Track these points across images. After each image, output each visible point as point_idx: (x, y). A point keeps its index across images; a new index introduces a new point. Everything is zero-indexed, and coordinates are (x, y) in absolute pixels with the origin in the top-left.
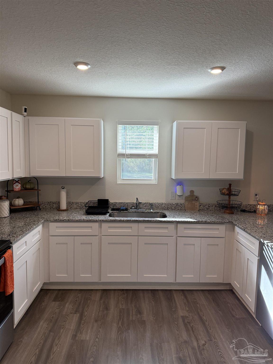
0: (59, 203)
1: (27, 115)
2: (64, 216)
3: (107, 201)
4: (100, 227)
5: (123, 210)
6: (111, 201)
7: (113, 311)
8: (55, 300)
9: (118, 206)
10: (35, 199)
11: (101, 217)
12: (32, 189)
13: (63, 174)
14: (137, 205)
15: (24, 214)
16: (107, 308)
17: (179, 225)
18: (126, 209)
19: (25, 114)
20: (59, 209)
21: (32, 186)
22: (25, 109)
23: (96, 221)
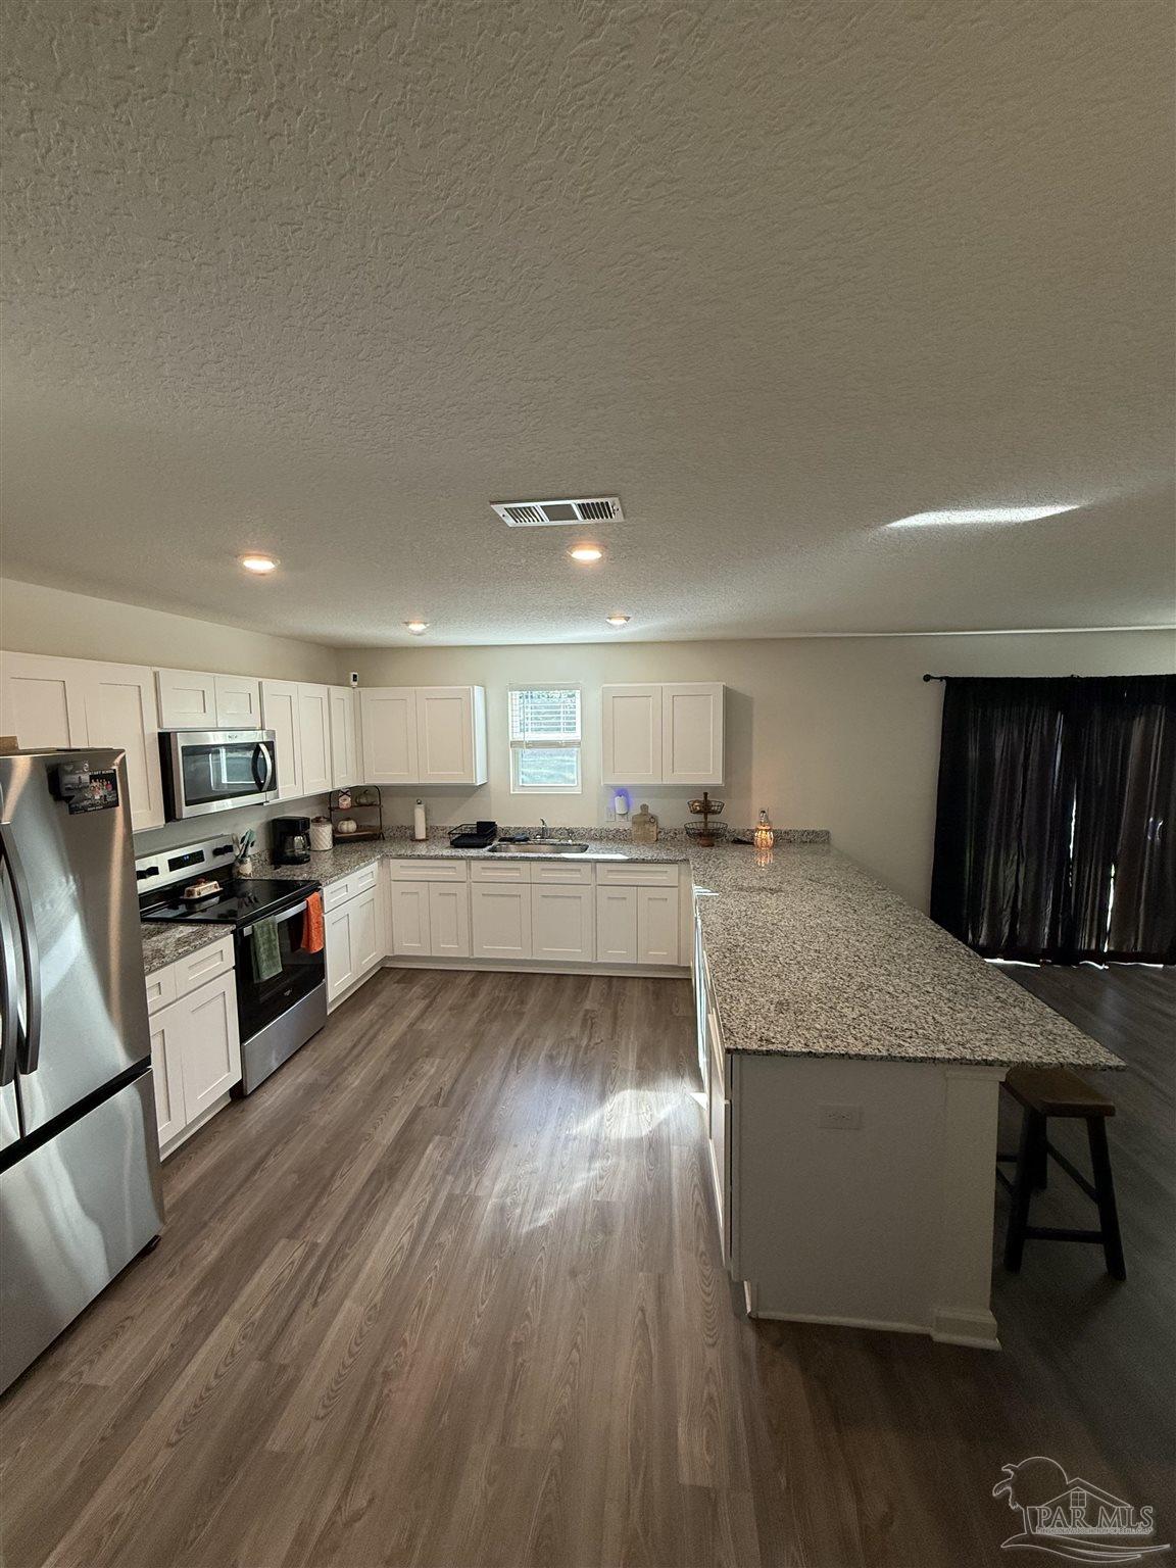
0: (413, 828)
1: (358, 686)
2: (422, 849)
3: (493, 824)
4: (469, 867)
5: (519, 840)
6: (500, 825)
7: (483, 997)
8: (398, 982)
9: (512, 834)
10: (375, 822)
11: (473, 852)
12: (371, 805)
13: (414, 781)
14: (544, 833)
15: (355, 846)
16: (474, 995)
17: (598, 865)
18: (526, 839)
19: (356, 683)
20: (413, 839)
21: (370, 800)
22: (355, 676)
23: (461, 858)
